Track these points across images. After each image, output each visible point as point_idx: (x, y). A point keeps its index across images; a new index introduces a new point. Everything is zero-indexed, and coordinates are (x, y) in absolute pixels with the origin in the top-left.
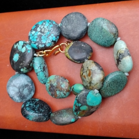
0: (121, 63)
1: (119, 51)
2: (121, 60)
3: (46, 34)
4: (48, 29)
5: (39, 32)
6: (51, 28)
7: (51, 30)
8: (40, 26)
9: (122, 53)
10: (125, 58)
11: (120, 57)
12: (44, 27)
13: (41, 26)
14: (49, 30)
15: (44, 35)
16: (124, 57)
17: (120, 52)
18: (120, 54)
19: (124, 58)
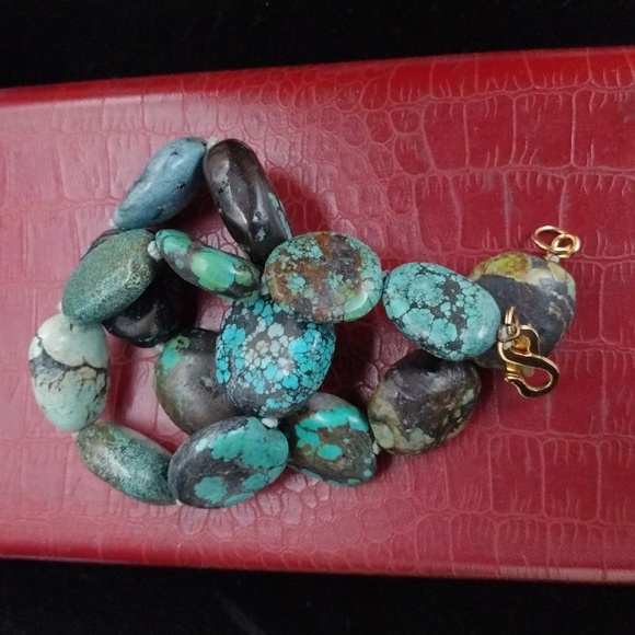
3: (242, 355)
4: (252, 367)
5: (267, 327)
6: (251, 384)
7: (244, 380)
8: (284, 339)
12: (269, 353)
13: (282, 346)
14: (247, 369)
15: (244, 343)
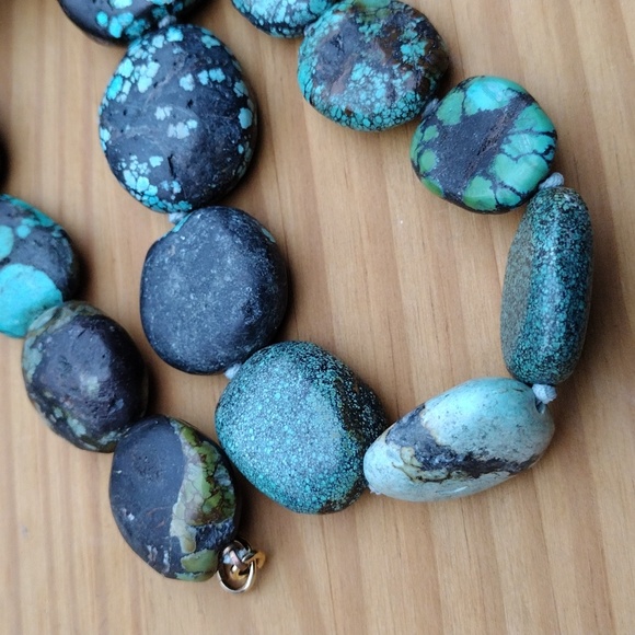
0: (476, 450)
1: (414, 475)
2: (461, 451)
9: (416, 455)
10: (433, 434)
11: (442, 463)
16: (434, 441)
17: (414, 470)
18: (427, 465)
19: (442, 439)
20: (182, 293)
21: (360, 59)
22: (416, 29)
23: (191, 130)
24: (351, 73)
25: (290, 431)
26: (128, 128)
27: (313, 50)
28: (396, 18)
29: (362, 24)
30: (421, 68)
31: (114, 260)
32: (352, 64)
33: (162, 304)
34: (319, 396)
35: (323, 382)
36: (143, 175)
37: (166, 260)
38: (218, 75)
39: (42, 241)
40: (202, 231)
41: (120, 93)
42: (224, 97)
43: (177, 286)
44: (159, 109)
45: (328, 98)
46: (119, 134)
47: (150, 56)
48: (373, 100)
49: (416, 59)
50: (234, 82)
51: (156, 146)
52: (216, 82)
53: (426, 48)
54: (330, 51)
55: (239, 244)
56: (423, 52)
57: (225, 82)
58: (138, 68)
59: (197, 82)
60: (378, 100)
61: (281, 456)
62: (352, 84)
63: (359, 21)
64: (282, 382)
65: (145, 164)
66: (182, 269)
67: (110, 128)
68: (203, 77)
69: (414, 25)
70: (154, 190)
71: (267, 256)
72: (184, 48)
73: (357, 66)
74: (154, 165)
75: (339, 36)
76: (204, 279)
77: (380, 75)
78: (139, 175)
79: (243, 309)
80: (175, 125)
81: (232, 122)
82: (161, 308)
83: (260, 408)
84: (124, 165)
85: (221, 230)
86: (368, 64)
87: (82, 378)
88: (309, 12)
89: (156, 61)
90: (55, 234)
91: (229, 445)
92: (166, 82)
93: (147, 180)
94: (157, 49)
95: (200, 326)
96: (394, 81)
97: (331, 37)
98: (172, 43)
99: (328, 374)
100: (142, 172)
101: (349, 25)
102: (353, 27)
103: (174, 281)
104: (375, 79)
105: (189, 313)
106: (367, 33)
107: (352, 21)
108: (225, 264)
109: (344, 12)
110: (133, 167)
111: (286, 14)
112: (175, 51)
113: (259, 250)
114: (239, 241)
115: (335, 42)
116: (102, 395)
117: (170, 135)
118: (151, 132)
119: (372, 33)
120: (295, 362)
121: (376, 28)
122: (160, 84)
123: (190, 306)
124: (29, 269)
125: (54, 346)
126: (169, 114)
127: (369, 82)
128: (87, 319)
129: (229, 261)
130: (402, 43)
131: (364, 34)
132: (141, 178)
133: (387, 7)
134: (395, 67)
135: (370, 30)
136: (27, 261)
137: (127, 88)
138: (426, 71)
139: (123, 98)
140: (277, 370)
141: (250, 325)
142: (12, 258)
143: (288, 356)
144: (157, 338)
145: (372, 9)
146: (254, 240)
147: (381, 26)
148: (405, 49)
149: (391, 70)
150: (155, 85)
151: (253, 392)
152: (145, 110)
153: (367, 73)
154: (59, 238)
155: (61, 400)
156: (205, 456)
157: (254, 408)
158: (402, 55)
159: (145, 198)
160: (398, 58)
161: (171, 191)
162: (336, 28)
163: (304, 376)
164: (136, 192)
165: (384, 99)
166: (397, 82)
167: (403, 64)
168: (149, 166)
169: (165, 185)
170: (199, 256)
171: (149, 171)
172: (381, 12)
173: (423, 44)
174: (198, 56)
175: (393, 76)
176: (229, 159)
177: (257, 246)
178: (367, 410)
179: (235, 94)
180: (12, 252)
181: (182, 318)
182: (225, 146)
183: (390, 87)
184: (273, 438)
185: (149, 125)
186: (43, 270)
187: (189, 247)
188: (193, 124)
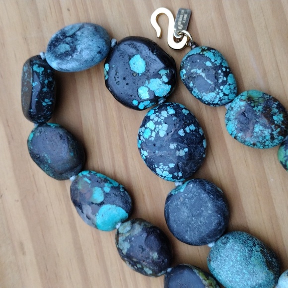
20: (188, 217)
21: (257, 122)
22: (277, 108)
23: (186, 153)
24: (254, 129)
25: (246, 272)
26: (157, 152)
27: (234, 117)
28: (267, 103)
29: (254, 107)
30: (283, 126)
31: (144, 195)
32: (254, 125)
33: (179, 221)
34: (256, 258)
35: (256, 252)
36: (166, 171)
37: (179, 203)
38: (192, 127)
39: (117, 194)
40: (194, 192)
41: (151, 136)
42: (196, 137)
43: (186, 214)
44: (171, 144)
45: (245, 138)
46: (152, 154)
47: (162, 121)
48: (265, 140)
49: (281, 123)
50: (199, 129)
51: (171, 159)
52: (192, 131)
53: (283, 117)
54: (242, 118)
55: (212, 198)
56: (282, 119)
57: (196, 130)
58: (157, 126)
59: (185, 132)
60: (267, 140)
61: (244, 282)
62: (255, 134)
63: (252, 105)
64: (239, 253)
65: (167, 167)
66: (187, 207)
67: (148, 151)
68: (187, 129)
69: (276, 106)
70: (171, 176)
71: (224, 201)
72: (177, 117)
73: (256, 125)
74: (171, 167)
75: (245, 112)
76: (198, 212)
77: (267, 130)
78: (164, 170)
79: (217, 223)
80: (179, 150)
81: (201, 147)
82: (179, 222)
83: (232, 263)
84: (156, 166)
85: (203, 192)
86: (261, 125)
87: (151, 254)
88: (229, 99)
89: (166, 123)
90: (121, 190)
91: (219, 277)
92: (172, 133)
93: (168, 173)
94: (165, 118)
95: (198, 230)
96: (273, 133)
97: (242, 112)
98: (171, 115)
99: (257, 248)
100: (165, 169)
101: (248, 107)
102: (251, 108)
103: (184, 212)
104: (265, 132)
105: (193, 225)
106: (257, 110)
107: (249, 105)
108: (208, 206)
109: (245, 100)
110: (161, 167)
111: (219, 101)
112: (174, 119)
113: (220, 199)
114: (212, 196)
115: (243, 114)
116: (159, 259)
117: (177, 155)
118: (168, 154)
119: (259, 111)
120: (243, 244)
121: (260, 108)
122: (170, 134)
123: (193, 222)
124: (114, 206)
125: (136, 241)
126: (176, 147)
127: (263, 133)
128: (148, 229)
129: (209, 205)
130: (273, 115)
131: (256, 111)
132: (165, 172)
133: (262, 97)
134: (273, 126)
135: (258, 109)
136: (113, 203)
137: (154, 134)
138: (285, 127)
139: (153, 139)
140: (236, 247)
141: (221, 229)
142: (105, 202)
143: (239, 241)
144: (178, 233)
145: (257, 99)
146: (217, 195)
147: (262, 107)
148: (275, 118)
149: (271, 127)
150: (167, 134)
151: (227, 257)
152: (164, 145)
153: (261, 129)
154: (124, 191)
155: (141, 262)
156: (211, 284)
157: (229, 263)
158: (274, 121)
159: (166, 178)
160: (272, 122)
161: (178, 176)
162: (243, 108)
163: (248, 250)
164: (162, 176)
165: (270, 140)
166: (274, 133)
167: (276, 125)
168: (169, 167)
169: (176, 174)
170: (195, 203)
171: (168, 169)
172: (261, 100)
173: (282, 115)
174: (183, 120)
175: (272, 131)
176: (200, 161)
177: (219, 197)
178: (274, 260)
179: (200, 134)
180: (104, 199)
181: (190, 227)
182: (199, 156)
183: (272, 135)
184: (239, 275)
185: (167, 151)
186: (120, 206)
187: (190, 199)
188: (186, 150)
